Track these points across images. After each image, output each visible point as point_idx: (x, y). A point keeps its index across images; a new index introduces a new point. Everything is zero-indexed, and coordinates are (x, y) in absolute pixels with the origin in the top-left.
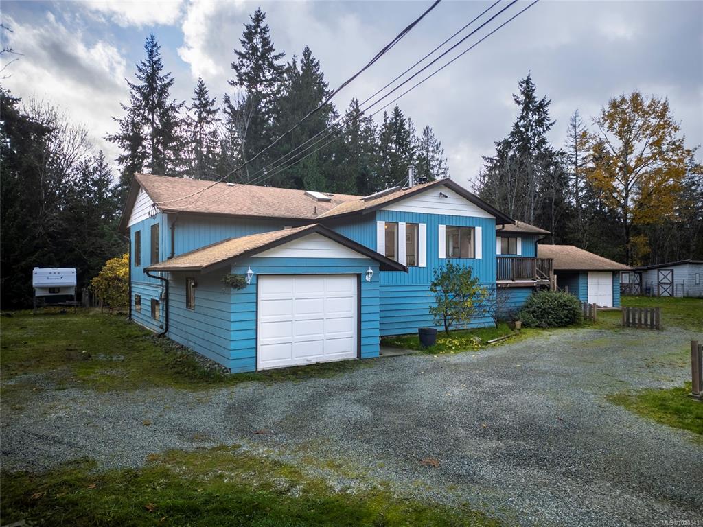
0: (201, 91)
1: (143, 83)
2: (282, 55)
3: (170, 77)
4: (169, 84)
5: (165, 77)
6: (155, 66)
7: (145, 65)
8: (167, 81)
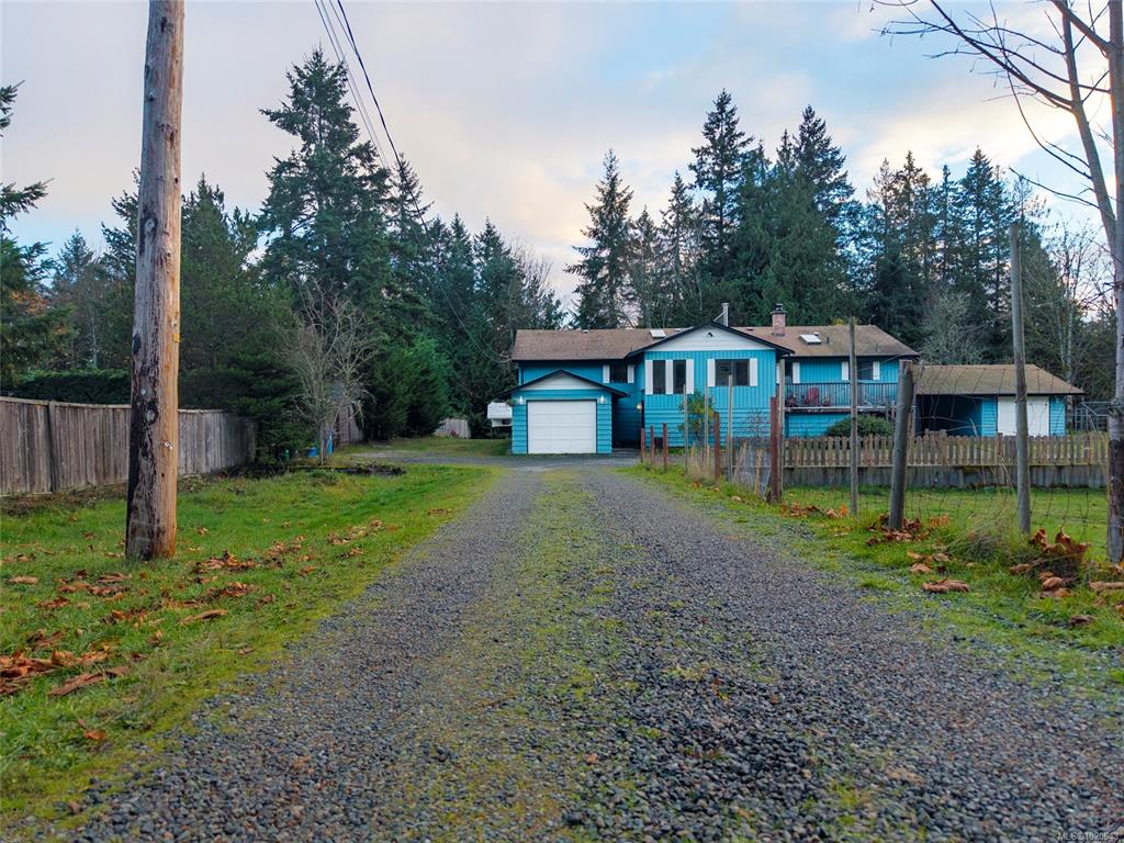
0: (679, 188)
1: (601, 204)
2: (751, 139)
3: (628, 191)
4: (629, 197)
5: (624, 192)
6: (613, 182)
7: (603, 183)
8: (625, 196)
